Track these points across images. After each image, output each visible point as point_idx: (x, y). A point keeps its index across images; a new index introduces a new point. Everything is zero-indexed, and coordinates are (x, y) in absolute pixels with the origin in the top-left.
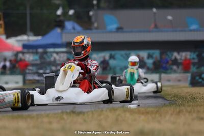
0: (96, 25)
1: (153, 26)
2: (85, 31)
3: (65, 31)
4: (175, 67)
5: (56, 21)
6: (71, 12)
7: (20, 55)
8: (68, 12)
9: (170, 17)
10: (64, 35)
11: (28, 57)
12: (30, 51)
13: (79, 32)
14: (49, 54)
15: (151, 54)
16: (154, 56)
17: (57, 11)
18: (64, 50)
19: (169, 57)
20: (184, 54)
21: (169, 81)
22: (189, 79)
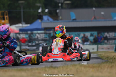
0: (60, 18)
1: (93, 18)
2: (54, 21)
3: (43, 21)
4: (106, 41)
5: (38, 16)
6: (47, 10)
7: (18, 35)
8: (45, 10)
9: (103, 13)
10: (43, 24)
11: (22, 36)
12: (24, 32)
13: (51, 22)
14: (34, 34)
15: (92, 34)
16: (94, 35)
17: (38, 10)
18: (43, 32)
19: (102, 35)
20: (111, 34)
21: (103, 49)
22: (115, 48)
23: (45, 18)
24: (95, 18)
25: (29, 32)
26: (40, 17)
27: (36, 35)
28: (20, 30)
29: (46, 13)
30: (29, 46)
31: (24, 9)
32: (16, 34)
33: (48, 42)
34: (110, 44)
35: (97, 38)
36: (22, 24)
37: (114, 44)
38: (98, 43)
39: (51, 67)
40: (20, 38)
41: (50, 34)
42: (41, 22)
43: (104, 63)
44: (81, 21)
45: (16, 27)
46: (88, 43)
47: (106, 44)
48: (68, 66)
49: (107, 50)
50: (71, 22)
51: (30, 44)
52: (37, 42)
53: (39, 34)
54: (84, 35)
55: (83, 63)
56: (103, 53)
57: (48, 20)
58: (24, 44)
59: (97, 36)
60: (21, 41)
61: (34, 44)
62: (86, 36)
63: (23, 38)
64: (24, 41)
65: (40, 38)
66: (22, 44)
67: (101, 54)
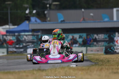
0: (49, 19)
1: (82, 19)
2: (42, 23)
3: (31, 23)
4: (95, 43)
5: (25, 17)
6: (34, 12)
7: (5, 37)
8: (33, 11)
9: (92, 14)
10: (30, 25)
11: (9, 38)
12: (11, 34)
13: (39, 23)
14: (21, 36)
15: (81, 36)
16: (83, 37)
17: (26, 11)
18: (30, 33)
19: (92, 37)
20: (100, 35)
21: (92, 51)
22: (104, 50)
23: (33, 19)
24: (84, 20)
25: (16, 34)
26: (28, 19)
27: (23, 37)
28: (7, 32)
29: (34, 14)
30: (16, 48)
31: (11, 10)
32: (3, 35)
33: (35, 44)
34: (99, 46)
35: (86, 40)
36: (9, 25)
37: (103, 46)
38: (87, 45)
39: (39, 70)
40: (8, 40)
41: (38, 35)
42: (29, 24)
43: (93, 65)
44: (70, 23)
45: (3, 29)
46: (77, 45)
47: (95, 46)
48: (56, 69)
49: (97, 53)
50: (60, 23)
51: (17, 46)
52: (24, 44)
53: (26, 35)
54: (73, 37)
55: (71, 66)
56: (92, 56)
57: (36, 21)
58: (11, 46)
59: (86, 38)
60: (8, 43)
61: (21, 46)
62: (74, 38)
63: (10, 40)
64: (11, 43)
65: (28, 40)
66: (9, 46)
67: (90, 57)
